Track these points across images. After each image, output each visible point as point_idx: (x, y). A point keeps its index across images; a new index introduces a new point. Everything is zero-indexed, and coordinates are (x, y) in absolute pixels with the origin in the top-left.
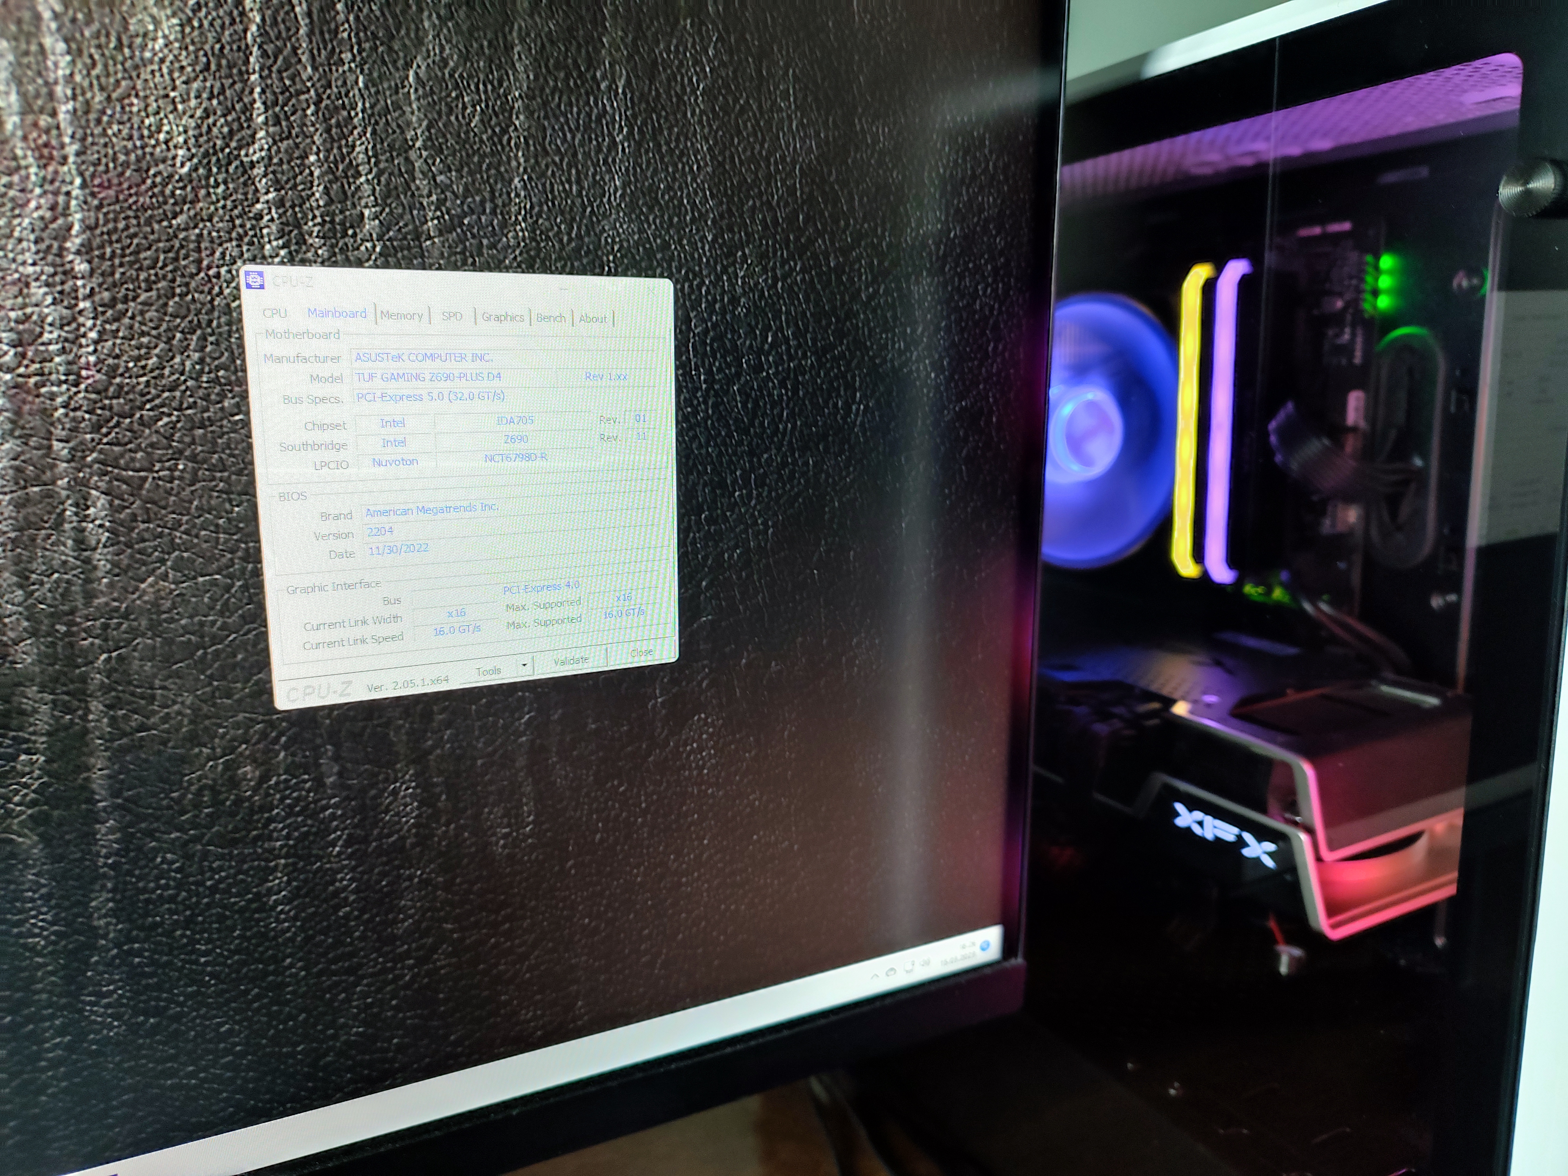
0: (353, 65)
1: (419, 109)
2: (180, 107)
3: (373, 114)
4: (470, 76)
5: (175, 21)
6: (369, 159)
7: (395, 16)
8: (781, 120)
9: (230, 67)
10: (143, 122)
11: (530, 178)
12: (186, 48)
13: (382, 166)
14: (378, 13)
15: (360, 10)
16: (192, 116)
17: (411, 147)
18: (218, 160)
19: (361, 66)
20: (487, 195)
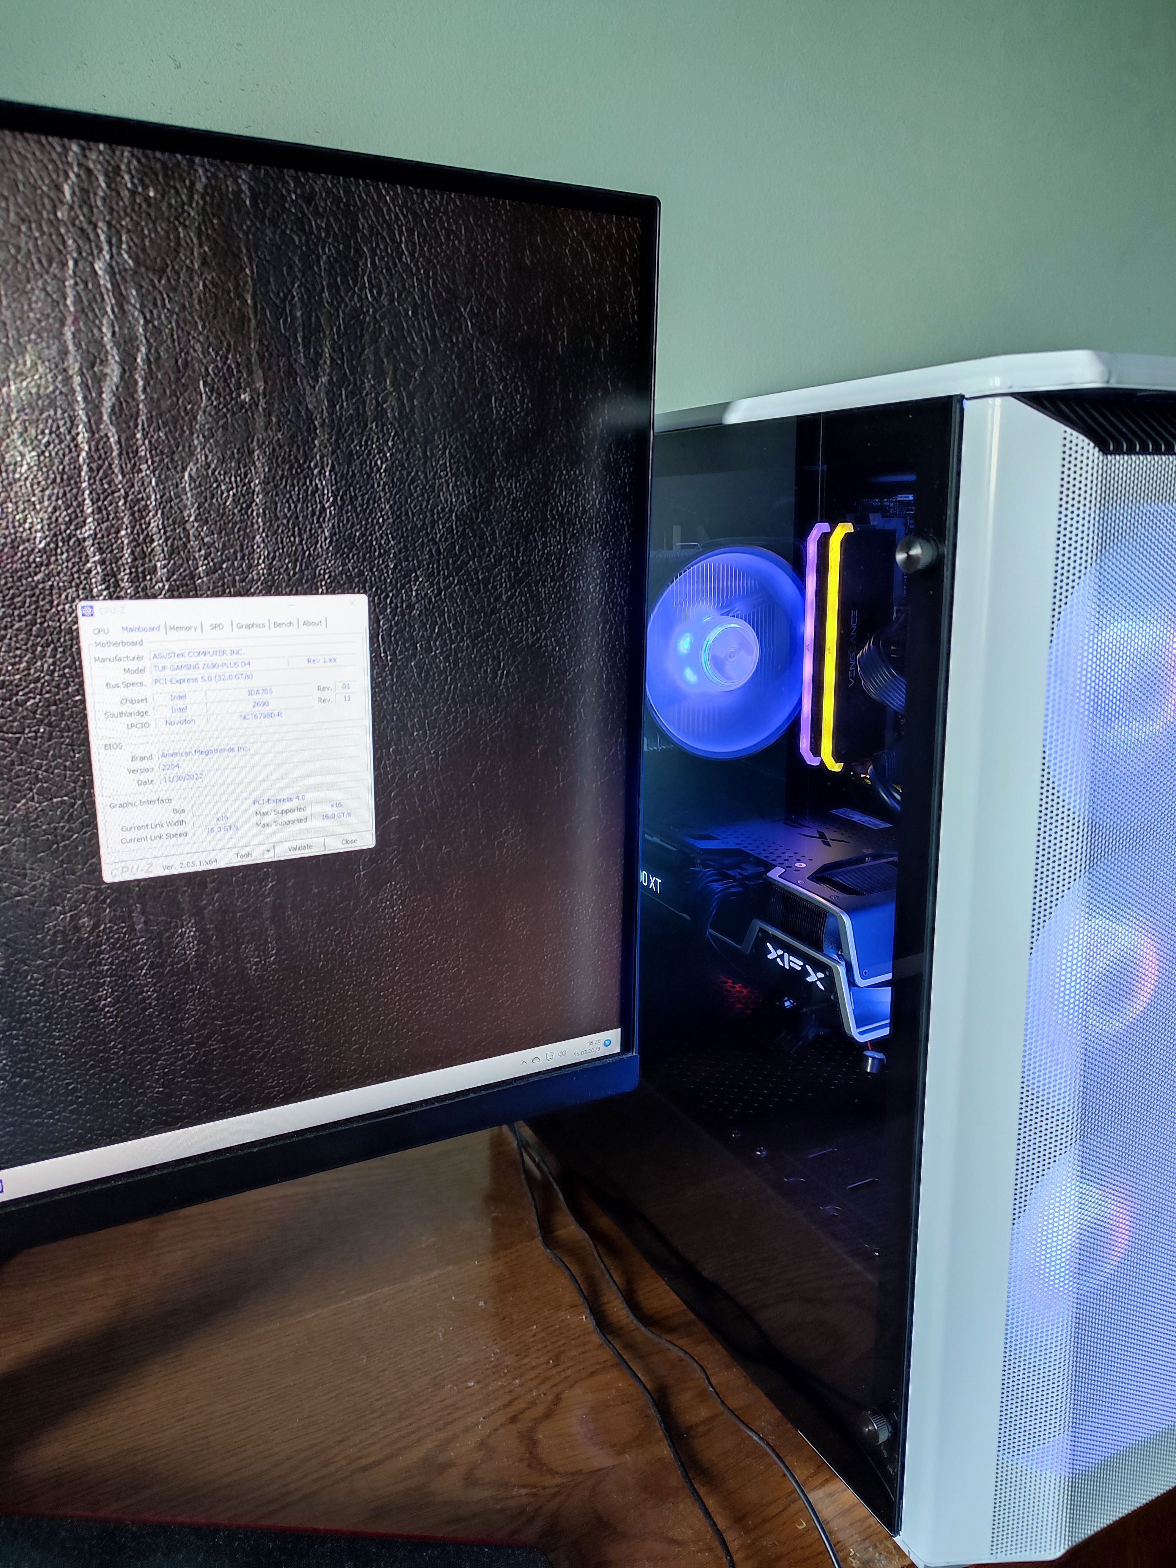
0: (148, 472)
1: (192, 496)
2: (38, 507)
3: (162, 502)
4: (225, 473)
5: (34, 453)
6: (160, 530)
7: (175, 439)
8: (441, 484)
9: (69, 479)
10: (14, 517)
11: (267, 536)
12: (41, 470)
13: (168, 534)
14: (164, 438)
15: (152, 436)
16: (46, 512)
17: (187, 521)
18: (63, 538)
19: (154, 472)
20: (238, 548)
